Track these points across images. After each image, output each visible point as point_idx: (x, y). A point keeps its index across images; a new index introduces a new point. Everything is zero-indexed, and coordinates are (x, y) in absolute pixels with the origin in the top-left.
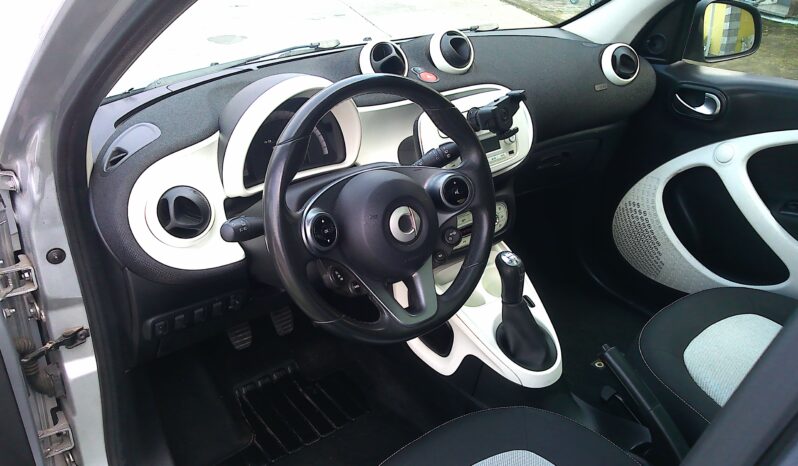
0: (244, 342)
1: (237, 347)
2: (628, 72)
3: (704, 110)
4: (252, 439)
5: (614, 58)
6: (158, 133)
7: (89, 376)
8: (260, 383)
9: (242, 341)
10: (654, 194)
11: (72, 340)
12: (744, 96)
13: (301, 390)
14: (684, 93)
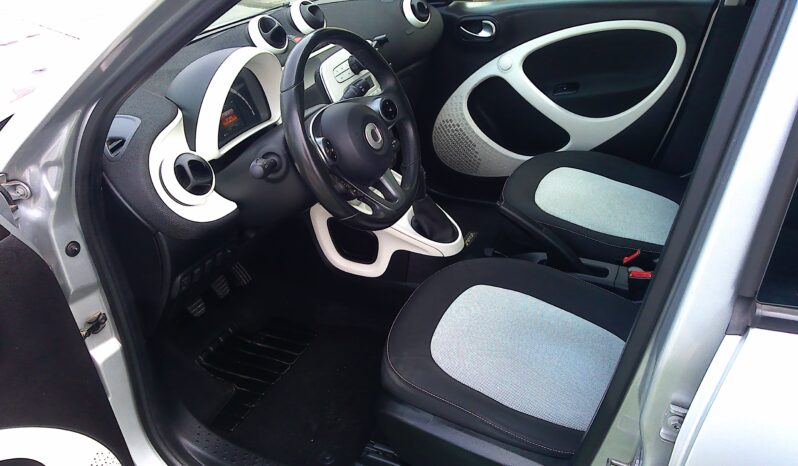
0: (200, 309)
1: (196, 315)
2: (425, 16)
3: (484, 34)
4: (235, 388)
5: (412, 6)
6: (139, 121)
7: (115, 355)
8: (211, 349)
9: (198, 309)
10: (461, 109)
11: (96, 326)
12: (518, 15)
13: (249, 342)
14: (467, 24)
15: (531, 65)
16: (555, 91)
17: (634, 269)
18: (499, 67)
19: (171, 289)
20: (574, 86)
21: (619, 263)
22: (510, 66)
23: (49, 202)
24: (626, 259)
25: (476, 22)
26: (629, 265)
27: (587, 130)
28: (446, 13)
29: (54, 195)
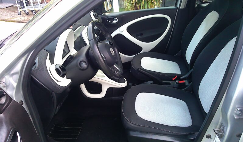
2: (97, 18)
5: (94, 15)
13: (62, 127)
14: (109, 19)
15: (129, 30)
16: (137, 36)
17: (177, 81)
18: (120, 31)
19: (55, 111)
20: (142, 34)
21: (172, 80)
22: (123, 30)
23: (13, 88)
24: (173, 79)
25: (112, 19)
26: (175, 80)
27: (147, 46)
28: (102, 16)
29: (15, 85)
